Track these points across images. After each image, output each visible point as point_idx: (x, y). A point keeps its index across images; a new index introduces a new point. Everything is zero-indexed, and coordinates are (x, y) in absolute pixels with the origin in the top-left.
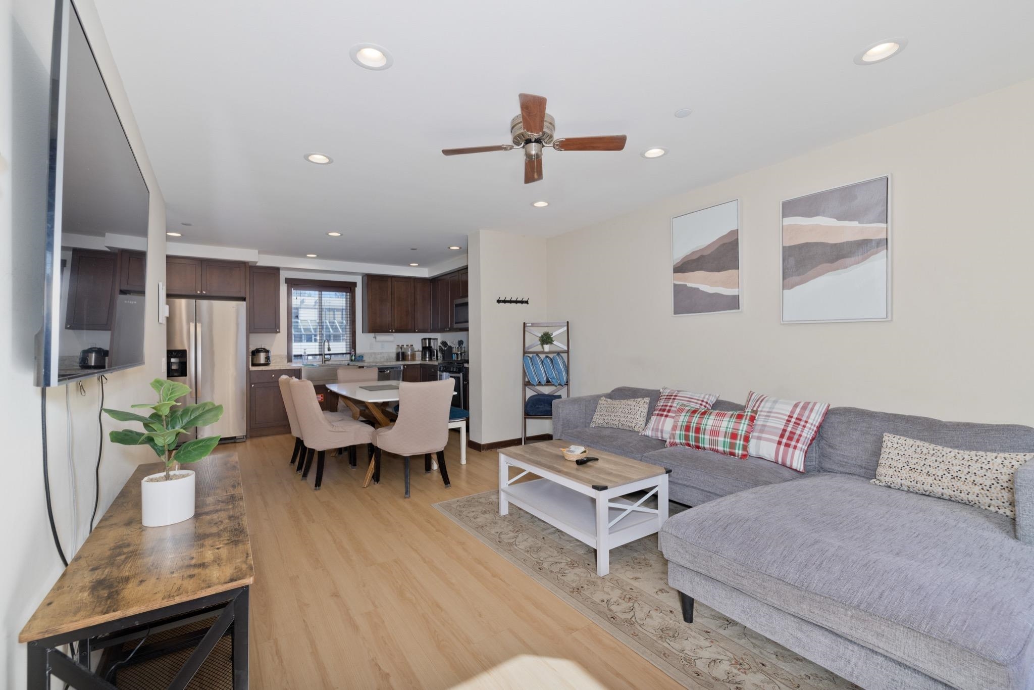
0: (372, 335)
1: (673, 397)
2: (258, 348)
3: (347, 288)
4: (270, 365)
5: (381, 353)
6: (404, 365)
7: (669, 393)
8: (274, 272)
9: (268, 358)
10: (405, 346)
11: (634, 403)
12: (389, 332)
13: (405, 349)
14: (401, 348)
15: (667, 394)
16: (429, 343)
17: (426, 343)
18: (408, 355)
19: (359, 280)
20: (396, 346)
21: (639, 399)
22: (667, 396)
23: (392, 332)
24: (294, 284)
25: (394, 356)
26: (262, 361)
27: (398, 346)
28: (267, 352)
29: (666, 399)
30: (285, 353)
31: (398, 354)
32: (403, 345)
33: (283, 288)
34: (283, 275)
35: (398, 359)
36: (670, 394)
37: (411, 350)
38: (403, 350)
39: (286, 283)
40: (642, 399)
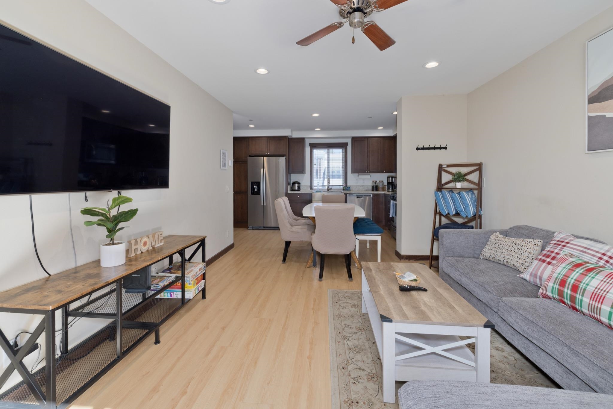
0: (357, 174)
1: (563, 244)
2: (295, 181)
3: (343, 146)
4: (301, 190)
5: (363, 186)
6: (373, 194)
7: (561, 238)
8: (302, 141)
9: (299, 187)
10: (378, 182)
11: (523, 243)
12: (366, 173)
13: (378, 184)
14: (375, 183)
15: (558, 239)
16: (392, 180)
17: (389, 180)
18: (380, 188)
19: (349, 141)
20: (372, 182)
21: (529, 240)
22: (558, 241)
23: (368, 173)
24: (314, 146)
25: (371, 188)
26: (296, 188)
27: (373, 181)
28: (299, 183)
29: (555, 244)
30: (309, 184)
31: (373, 187)
32: (377, 181)
33: (308, 149)
34: (307, 142)
35: (373, 190)
36: (561, 240)
37: (382, 184)
38: (376, 184)
39: (310, 146)
40: (532, 240)
